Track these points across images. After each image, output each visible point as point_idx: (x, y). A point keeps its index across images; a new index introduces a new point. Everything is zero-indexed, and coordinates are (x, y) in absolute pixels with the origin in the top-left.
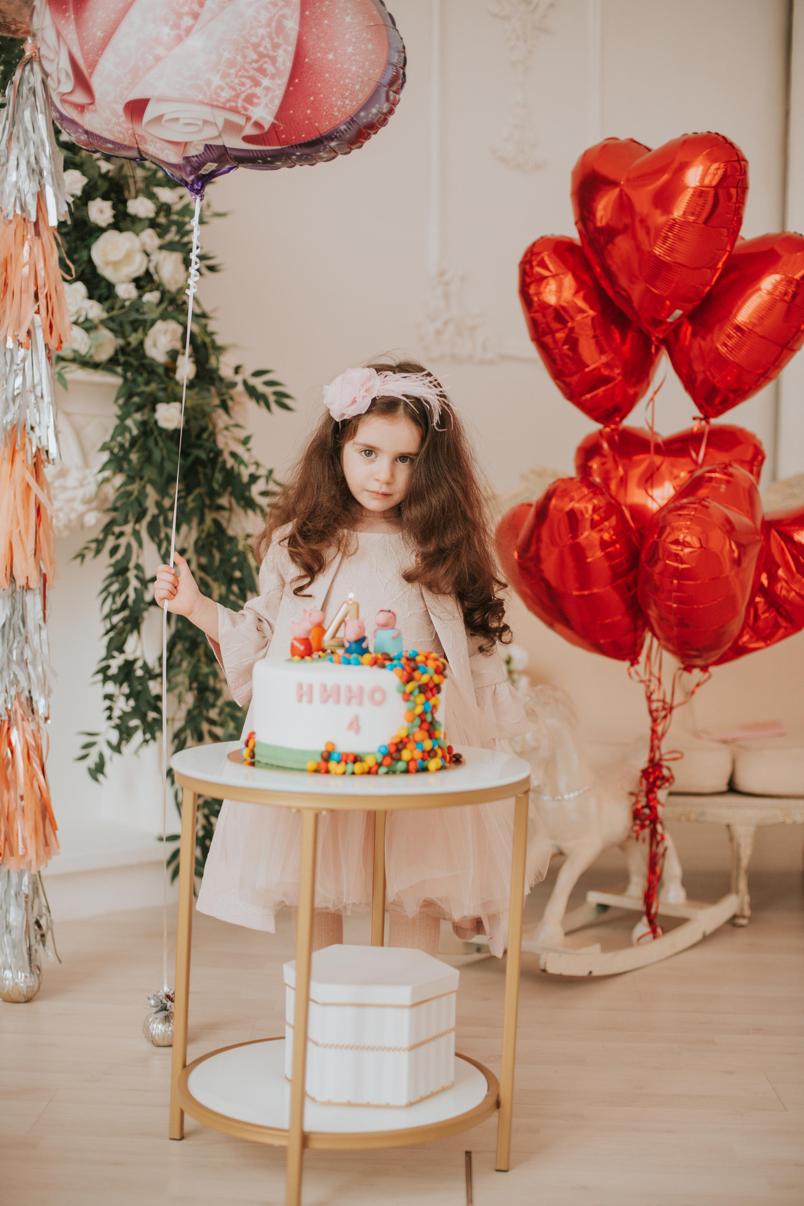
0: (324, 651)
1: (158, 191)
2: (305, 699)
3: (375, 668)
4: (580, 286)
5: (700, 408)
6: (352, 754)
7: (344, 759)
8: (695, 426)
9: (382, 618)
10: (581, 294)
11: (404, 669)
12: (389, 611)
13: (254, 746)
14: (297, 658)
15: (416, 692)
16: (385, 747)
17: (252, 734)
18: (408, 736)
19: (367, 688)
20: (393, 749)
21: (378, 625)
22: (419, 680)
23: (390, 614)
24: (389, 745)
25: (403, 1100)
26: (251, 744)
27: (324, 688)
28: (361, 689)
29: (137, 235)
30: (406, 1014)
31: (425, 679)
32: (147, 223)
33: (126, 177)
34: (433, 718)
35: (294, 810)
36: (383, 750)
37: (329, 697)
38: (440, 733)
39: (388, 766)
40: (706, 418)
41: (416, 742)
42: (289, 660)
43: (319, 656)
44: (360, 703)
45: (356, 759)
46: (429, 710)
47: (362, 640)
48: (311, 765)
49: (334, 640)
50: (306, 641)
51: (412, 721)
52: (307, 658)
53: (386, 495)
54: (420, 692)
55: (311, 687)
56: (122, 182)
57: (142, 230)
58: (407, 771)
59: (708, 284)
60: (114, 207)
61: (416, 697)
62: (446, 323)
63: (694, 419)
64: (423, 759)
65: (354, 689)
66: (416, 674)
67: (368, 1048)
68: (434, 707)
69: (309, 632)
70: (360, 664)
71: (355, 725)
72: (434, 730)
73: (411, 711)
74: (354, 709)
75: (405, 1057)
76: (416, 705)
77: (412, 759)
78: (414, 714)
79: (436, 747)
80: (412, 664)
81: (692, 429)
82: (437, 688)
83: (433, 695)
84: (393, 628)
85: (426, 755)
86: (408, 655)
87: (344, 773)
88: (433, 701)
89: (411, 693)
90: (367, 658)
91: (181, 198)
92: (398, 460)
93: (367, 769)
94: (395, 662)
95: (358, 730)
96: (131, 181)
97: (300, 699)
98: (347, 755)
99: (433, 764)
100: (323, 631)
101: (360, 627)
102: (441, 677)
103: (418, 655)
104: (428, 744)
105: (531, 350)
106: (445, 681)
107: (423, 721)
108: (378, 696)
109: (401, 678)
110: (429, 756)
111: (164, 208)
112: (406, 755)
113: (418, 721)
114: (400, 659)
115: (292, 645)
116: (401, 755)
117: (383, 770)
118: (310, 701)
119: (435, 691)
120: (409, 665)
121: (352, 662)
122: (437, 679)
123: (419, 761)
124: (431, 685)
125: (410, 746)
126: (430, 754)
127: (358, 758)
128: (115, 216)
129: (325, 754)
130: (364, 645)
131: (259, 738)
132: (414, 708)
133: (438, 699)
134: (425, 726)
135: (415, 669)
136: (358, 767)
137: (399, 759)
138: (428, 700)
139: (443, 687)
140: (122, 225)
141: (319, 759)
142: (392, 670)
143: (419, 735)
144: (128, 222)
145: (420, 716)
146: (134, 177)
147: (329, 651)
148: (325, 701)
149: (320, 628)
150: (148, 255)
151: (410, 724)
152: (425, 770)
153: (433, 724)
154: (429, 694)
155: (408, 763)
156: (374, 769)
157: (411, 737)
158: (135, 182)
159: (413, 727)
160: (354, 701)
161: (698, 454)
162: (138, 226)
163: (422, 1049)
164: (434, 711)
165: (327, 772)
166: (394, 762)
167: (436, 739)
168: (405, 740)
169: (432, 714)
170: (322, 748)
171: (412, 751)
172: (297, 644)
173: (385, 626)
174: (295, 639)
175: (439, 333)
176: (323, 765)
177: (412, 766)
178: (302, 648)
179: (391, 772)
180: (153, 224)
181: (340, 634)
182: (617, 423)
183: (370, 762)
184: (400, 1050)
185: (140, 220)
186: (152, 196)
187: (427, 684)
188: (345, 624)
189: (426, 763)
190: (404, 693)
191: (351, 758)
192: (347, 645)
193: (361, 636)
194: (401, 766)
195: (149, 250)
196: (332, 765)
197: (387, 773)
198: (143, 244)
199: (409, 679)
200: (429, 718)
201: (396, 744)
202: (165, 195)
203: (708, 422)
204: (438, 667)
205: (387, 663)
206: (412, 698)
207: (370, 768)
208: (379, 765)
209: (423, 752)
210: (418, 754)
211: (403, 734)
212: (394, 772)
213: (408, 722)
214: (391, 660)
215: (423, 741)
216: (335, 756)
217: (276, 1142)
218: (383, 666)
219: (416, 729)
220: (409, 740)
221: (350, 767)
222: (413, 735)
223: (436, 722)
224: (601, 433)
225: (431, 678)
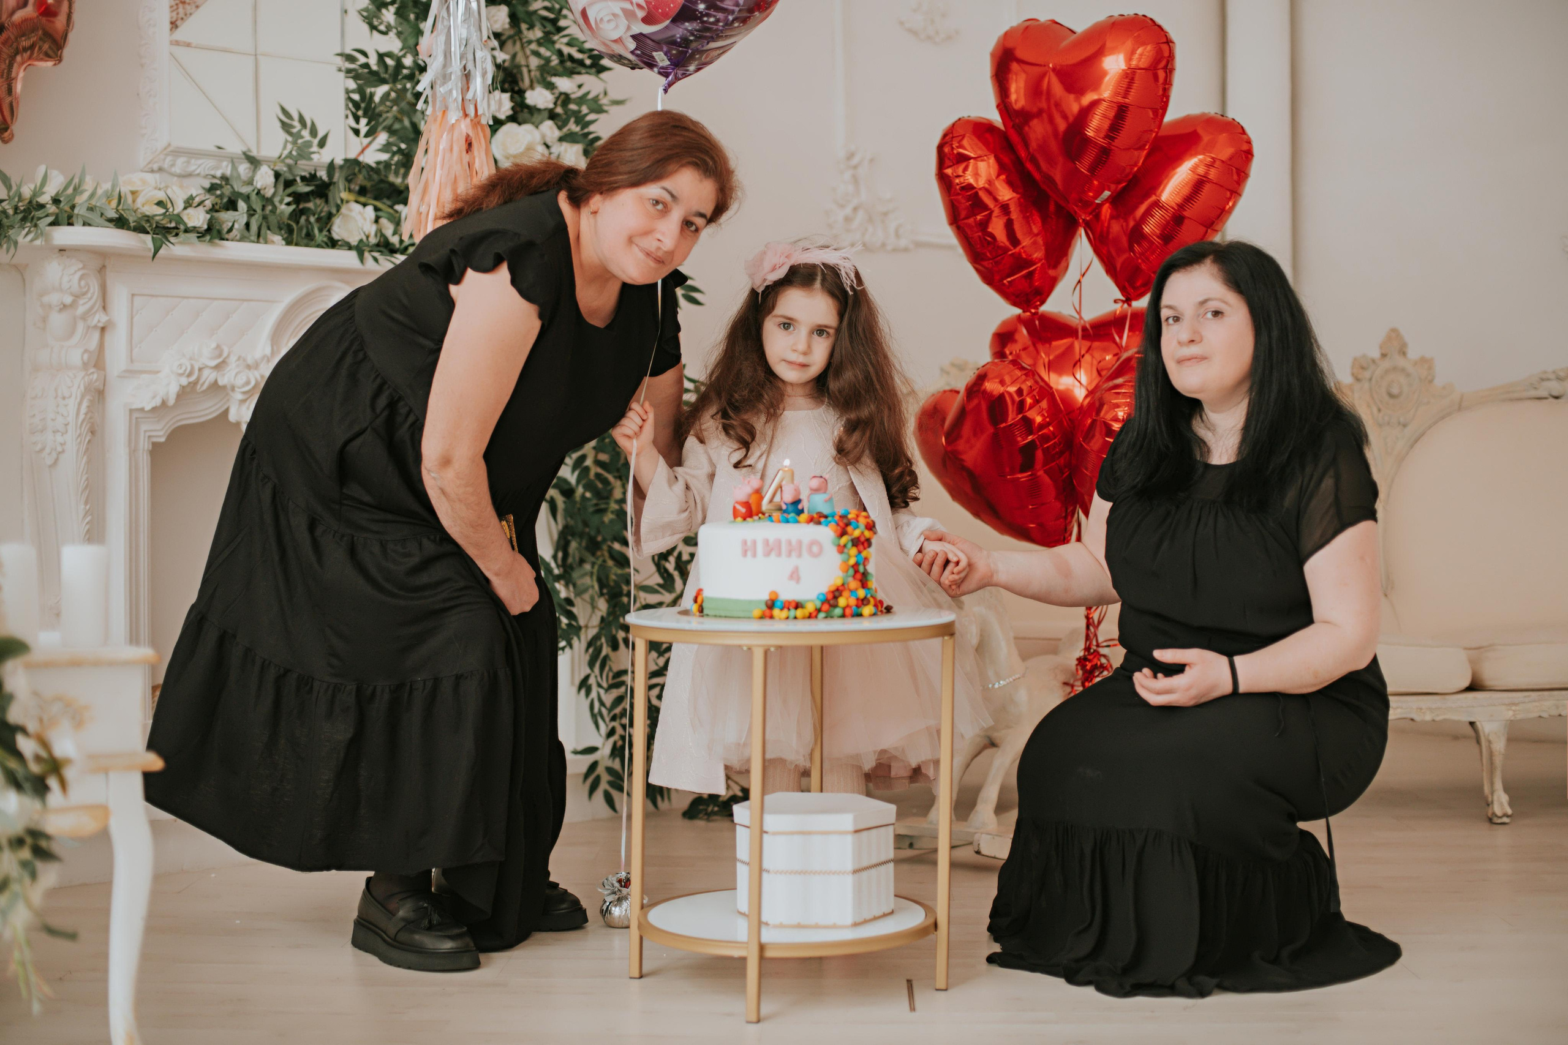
0: (764, 514)
1: (555, 80)
2: (749, 553)
3: (811, 524)
4: (1002, 168)
5: (1122, 289)
6: (794, 601)
7: (786, 606)
8: (1118, 308)
9: (815, 483)
10: (1003, 177)
11: (838, 525)
12: (821, 477)
13: (702, 602)
14: (739, 519)
15: (850, 545)
16: (823, 594)
17: (700, 591)
18: (843, 585)
19: (806, 542)
20: (830, 596)
21: (812, 489)
22: (852, 535)
23: (822, 480)
24: (827, 593)
25: (849, 921)
26: (699, 600)
27: (766, 542)
28: (800, 543)
29: (537, 127)
30: (849, 838)
31: (857, 533)
32: (546, 114)
33: (519, 67)
34: (865, 569)
35: (745, 648)
36: (822, 598)
37: (772, 550)
38: (873, 583)
39: (826, 612)
40: (1128, 301)
41: (851, 591)
42: (734, 522)
43: (760, 518)
44: (800, 555)
45: (798, 606)
46: (861, 561)
47: (797, 502)
48: (757, 612)
49: (772, 504)
50: (747, 505)
51: (847, 571)
52: (749, 519)
53: (804, 366)
54: (853, 545)
55: (754, 542)
56: (515, 71)
57: (541, 122)
58: (843, 616)
59: (1136, 165)
60: (512, 99)
61: (849, 550)
62: (855, 209)
63: (1115, 301)
64: (858, 606)
65: (794, 543)
66: (849, 529)
67: (815, 873)
68: (866, 559)
69: (750, 496)
70: (798, 522)
71: (795, 576)
72: (867, 581)
73: (845, 562)
74: (794, 561)
75: (849, 880)
76: (849, 556)
77: (848, 606)
78: (848, 565)
79: (869, 596)
80: (845, 521)
81: (1115, 312)
82: (868, 543)
83: (865, 549)
84: (825, 492)
85: (860, 602)
86: (840, 514)
87: (787, 618)
88: (864, 554)
89: (845, 546)
90: (804, 517)
91: (580, 86)
92: (815, 333)
93: (807, 614)
94: (830, 519)
95: (798, 580)
96: (525, 70)
97: (745, 554)
98: (789, 603)
99: (867, 610)
100: (762, 498)
101: (795, 490)
102: (871, 532)
103: (849, 513)
104: (861, 593)
105: (948, 236)
106: (875, 536)
107: (856, 572)
108: (815, 549)
109: (835, 532)
110: (863, 604)
111: (565, 99)
112: (842, 602)
113: (851, 572)
114: (833, 517)
115: (734, 508)
116: (837, 603)
117: (822, 615)
118: (754, 555)
119: (866, 544)
120: (842, 521)
121: (790, 520)
122: (867, 534)
123: (854, 608)
124: (862, 539)
125: (846, 594)
126: (863, 602)
127: (799, 605)
128: (513, 108)
129: (769, 603)
130: (800, 507)
131: (706, 594)
132: (848, 560)
133: (868, 552)
134: (858, 576)
135: (848, 524)
136: (799, 613)
137: (836, 606)
138: (860, 552)
139: (873, 541)
140: (520, 117)
141: (764, 608)
142: (827, 526)
143: (853, 584)
144: (525, 114)
145: (853, 566)
146: (528, 66)
147: (767, 515)
148: (767, 554)
149: (758, 493)
150: (548, 147)
151: (845, 574)
152: (860, 615)
153: (865, 574)
154: (861, 547)
155: (844, 609)
156: (814, 614)
157: (846, 586)
158: (529, 71)
159: (847, 576)
160: (793, 554)
161: (1121, 337)
162: (536, 118)
163: (865, 874)
164: (866, 563)
165: (771, 617)
166: (832, 609)
167: (869, 589)
168: (841, 588)
169: (865, 566)
170: (766, 597)
171: (847, 599)
172: (739, 507)
173: (816, 491)
174: (737, 503)
175: (848, 220)
176: (768, 612)
177: (848, 611)
178: (743, 510)
179: (829, 616)
180: (552, 115)
181: (777, 499)
182: (1037, 308)
183: (810, 608)
184: (844, 873)
185: (539, 110)
186: (550, 86)
187: (858, 538)
188: (781, 491)
189: (860, 610)
190: (839, 546)
191: (793, 605)
192: (784, 507)
193: (796, 499)
194: (838, 611)
195: (550, 144)
196: (776, 612)
197: (826, 617)
198: (543, 136)
199: (843, 533)
200: (861, 569)
201: (833, 592)
202: (564, 84)
203: (1130, 305)
204: (868, 523)
205: (823, 520)
206: (846, 550)
207: (810, 614)
208: (819, 611)
209: (858, 599)
210: (853, 601)
211: (839, 582)
212: (832, 617)
213: (843, 572)
214: (826, 517)
215: (856, 589)
216: (778, 604)
217: (736, 953)
218: (819, 523)
219: (850, 579)
220: (845, 589)
221: (792, 613)
222: (848, 584)
223: (868, 573)
224: (1019, 317)
225: (862, 533)
